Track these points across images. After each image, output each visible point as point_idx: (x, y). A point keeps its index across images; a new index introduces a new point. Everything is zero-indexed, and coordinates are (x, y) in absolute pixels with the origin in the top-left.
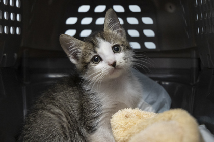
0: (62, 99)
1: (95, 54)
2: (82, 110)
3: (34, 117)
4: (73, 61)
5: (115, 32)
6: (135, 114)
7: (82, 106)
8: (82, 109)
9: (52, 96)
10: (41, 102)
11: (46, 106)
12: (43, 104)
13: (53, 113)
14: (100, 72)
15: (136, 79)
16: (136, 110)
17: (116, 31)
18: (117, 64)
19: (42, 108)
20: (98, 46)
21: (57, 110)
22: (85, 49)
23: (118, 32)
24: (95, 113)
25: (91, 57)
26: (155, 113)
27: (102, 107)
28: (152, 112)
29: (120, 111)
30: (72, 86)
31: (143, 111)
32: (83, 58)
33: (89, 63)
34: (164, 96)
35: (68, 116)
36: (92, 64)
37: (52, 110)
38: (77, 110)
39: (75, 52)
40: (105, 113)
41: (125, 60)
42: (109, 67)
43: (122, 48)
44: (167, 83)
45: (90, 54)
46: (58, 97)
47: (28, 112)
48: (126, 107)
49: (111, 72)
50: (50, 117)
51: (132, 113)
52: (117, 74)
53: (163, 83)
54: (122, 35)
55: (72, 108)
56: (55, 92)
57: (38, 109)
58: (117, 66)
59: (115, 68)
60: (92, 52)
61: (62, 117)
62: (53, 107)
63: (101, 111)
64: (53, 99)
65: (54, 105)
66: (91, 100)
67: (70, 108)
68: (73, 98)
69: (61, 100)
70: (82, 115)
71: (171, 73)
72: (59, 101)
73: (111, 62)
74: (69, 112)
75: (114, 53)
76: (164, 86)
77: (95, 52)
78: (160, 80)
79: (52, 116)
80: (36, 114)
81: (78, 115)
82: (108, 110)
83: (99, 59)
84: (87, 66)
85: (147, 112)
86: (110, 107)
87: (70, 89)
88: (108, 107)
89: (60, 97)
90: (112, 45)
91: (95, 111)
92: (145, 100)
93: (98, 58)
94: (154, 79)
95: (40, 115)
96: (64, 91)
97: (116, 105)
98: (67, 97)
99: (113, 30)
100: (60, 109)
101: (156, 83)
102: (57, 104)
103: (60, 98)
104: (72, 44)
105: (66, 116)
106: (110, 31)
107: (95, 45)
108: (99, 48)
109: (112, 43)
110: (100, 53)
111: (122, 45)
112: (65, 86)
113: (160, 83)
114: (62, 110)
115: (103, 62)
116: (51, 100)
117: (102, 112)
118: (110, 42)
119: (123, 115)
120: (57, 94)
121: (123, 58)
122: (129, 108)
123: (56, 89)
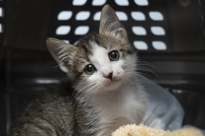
0: (52, 111)
1: (88, 63)
2: (76, 126)
3: (19, 132)
4: (64, 69)
5: (113, 34)
6: (139, 131)
7: (76, 120)
8: (75, 124)
9: (40, 108)
10: (27, 115)
11: (33, 119)
12: (29, 118)
13: (41, 128)
14: (95, 84)
15: (141, 87)
16: (141, 127)
17: (114, 32)
18: (114, 75)
19: (29, 122)
20: (91, 54)
21: (46, 124)
22: (76, 56)
23: (117, 33)
24: (91, 129)
25: (83, 66)
26: (163, 131)
27: (100, 122)
28: (160, 130)
29: (121, 128)
30: (63, 95)
31: (149, 128)
32: (75, 66)
33: (82, 73)
34: (176, 108)
35: (59, 132)
36: (85, 75)
37: (40, 125)
38: (70, 125)
39: (65, 59)
40: (103, 129)
41: (124, 68)
42: (104, 79)
43: (121, 54)
44: (179, 91)
45: (83, 62)
46: (47, 109)
47: (12, 127)
48: (129, 123)
49: (107, 85)
50: (38, 133)
51: (135, 131)
52: (115, 86)
53: (174, 91)
54: (122, 36)
55: (64, 122)
56: (43, 103)
57: (23, 123)
58: (115, 78)
59: (112, 80)
60: (85, 61)
61: (52, 133)
62: (41, 120)
63: (98, 127)
64: (41, 111)
65: (43, 119)
66: (86, 113)
67: (62, 121)
68: (65, 110)
69: (50, 113)
70: (75, 131)
71: (184, 79)
72: (48, 114)
73: (107, 73)
74: (59, 128)
75: (111, 60)
76: (176, 95)
77: (88, 60)
78: (171, 88)
79: (40, 131)
80: (20, 128)
81: (71, 130)
82: (107, 126)
83: (93, 69)
84: (79, 76)
85: (153, 130)
86: (110, 122)
87: (61, 99)
88: (107, 122)
89: (49, 108)
90: (108, 51)
91: (91, 127)
92: (153, 111)
93: (91, 68)
94: (164, 86)
95: (26, 130)
96: (55, 102)
97: (116, 119)
98: (58, 109)
99: (111, 31)
100: (50, 123)
101: (166, 91)
102: (46, 118)
103: (49, 110)
104: (61, 49)
105: (56, 131)
106: (107, 33)
107: (88, 52)
108: (92, 55)
109: (109, 49)
110: (94, 62)
111: (121, 50)
112: (56, 96)
113: (171, 91)
114: (51, 124)
115: (98, 72)
116: (38, 112)
117: (100, 128)
118: (105, 47)
119: (124, 132)
120: (46, 105)
121: (122, 66)
122: (132, 123)
123: (45, 99)
